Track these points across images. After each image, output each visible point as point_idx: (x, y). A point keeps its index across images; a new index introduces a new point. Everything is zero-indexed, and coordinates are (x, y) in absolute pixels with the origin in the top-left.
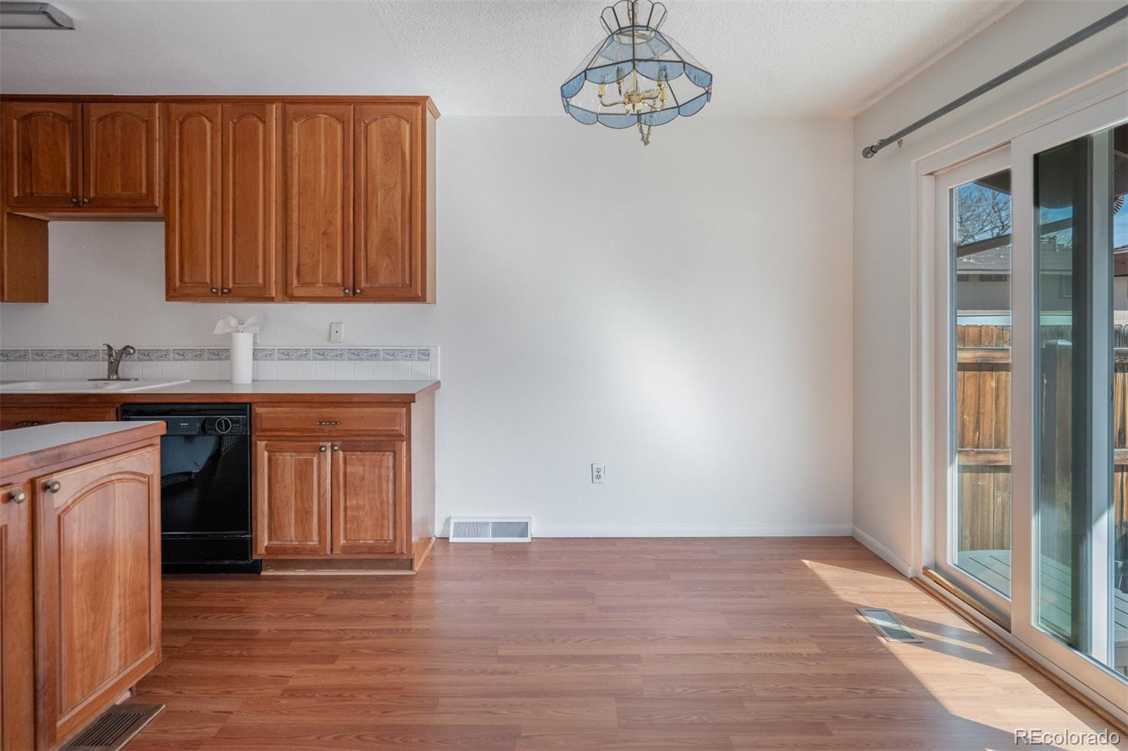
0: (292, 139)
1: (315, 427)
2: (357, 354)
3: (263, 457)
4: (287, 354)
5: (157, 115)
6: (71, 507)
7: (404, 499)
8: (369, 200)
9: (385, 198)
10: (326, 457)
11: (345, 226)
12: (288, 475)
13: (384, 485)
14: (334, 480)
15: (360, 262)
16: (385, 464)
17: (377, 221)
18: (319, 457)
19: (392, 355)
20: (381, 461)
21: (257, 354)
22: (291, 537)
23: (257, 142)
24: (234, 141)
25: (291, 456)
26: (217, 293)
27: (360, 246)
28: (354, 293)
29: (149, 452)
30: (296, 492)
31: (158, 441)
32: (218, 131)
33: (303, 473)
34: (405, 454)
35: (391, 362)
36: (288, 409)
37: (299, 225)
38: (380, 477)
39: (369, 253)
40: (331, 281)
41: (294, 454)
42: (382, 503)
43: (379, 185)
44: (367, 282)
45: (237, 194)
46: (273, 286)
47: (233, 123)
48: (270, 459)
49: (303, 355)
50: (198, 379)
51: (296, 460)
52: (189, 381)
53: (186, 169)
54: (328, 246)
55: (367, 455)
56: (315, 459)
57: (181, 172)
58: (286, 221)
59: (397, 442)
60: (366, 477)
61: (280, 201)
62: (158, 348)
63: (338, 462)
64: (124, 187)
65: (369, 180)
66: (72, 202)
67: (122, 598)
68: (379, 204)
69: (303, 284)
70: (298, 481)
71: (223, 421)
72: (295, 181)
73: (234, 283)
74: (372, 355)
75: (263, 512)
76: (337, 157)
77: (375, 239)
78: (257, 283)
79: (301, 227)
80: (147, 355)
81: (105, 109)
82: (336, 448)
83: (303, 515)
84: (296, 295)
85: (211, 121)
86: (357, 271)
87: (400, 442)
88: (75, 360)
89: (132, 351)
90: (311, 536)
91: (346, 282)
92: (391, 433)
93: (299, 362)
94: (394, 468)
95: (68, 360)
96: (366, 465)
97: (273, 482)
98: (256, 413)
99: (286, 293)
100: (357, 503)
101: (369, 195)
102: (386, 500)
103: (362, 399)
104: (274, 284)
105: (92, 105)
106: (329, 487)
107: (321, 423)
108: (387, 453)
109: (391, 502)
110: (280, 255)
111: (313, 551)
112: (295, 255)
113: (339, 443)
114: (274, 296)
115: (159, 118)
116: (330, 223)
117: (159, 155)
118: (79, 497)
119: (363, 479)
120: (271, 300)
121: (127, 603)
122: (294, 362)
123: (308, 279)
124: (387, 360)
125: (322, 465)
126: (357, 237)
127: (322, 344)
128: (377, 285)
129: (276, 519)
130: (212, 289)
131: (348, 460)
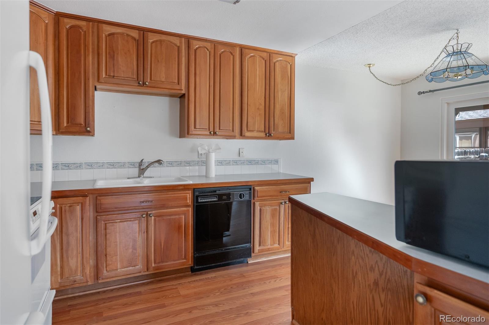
0: (245, 65)
1: (279, 194)
2: (250, 162)
3: (258, 209)
4: (221, 163)
5: (183, 44)
8: (276, 95)
9: (282, 95)
11: (266, 106)
12: (268, 216)
14: (285, 217)
15: (272, 122)
17: (278, 104)
19: (264, 162)
22: (268, 243)
23: (230, 64)
24: (220, 62)
26: (212, 134)
28: (270, 135)
30: (271, 223)
32: (213, 56)
33: (274, 215)
37: (248, 104)
39: (275, 118)
40: (260, 130)
43: (279, 89)
44: (274, 131)
46: (236, 131)
47: (220, 53)
48: (260, 210)
51: (271, 209)
56: (278, 208)
57: (195, 74)
58: (242, 102)
61: (239, 93)
64: (166, 78)
65: (275, 87)
66: (138, 83)
68: (279, 97)
69: (249, 131)
70: (272, 219)
71: (242, 194)
72: (246, 84)
73: (219, 129)
74: (256, 162)
76: (263, 75)
77: (277, 112)
78: (230, 130)
81: (156, 37)
83: (273, 233)
84: (246, 136)
85: (210, 51)
86: (270, 126)
88: (112, 168)
90: (276, 242)
91: (266, 131)
93: (226, 166)
95: (108, 168)
97: (262, 220)
98: (255, 190)
99: (241, 135)
101: (276, 93)
105: (149, 33)
106: (283, 220)
107: (281, 192)
110: (239, 117)
112: (246, 118)
114: (237, 136)
116: (260, 104)
123: (251, 129)
125: (281, 211)
126: (271, 111)
128: (278, 132)
129: (262, 236)
130: (210, 132)
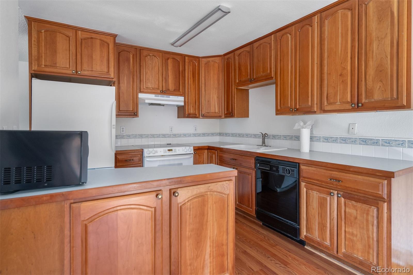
0: (324, 30)
1: (327, 181)
2: (365, 141)
3: (304, 191)
4: (327, 140)
5: (273, 39)
6: (186, 203)
7: (385, 241)
8: (368, 49)
9: (378, 46)
10: (334, 199)
11: (353, 69)
12: (315, 204)
13: (370, 227)
14: (339, 213)
15: (362, 88)
16: (371, 213)
17: (373, 61)
18: (330, 198)
19: (388, 143)
20: (368, 211)
21: (312, 139)
22: (316, 236)
23: (309, 37)
24: (299, 40)
25: (316, 194)
26: (292, 110)
27: (362, 78)
28: (358, 106)
29: (227, 184)
30: (318, 213)
31: (234, 179)
32: (293, 37)
33: (322, 204)
34: (386, 212)
35: (387, 147)
36: (315, 169)
37: (328, 73)
38: (367, 221)
39: (367, 82)
40: (344, 101)
41: (318, 193)
42: (368, 237)
43: (374, 39)
44: (366, 99)
45: (300, 64)
46: (316, 106)
47: (299, 32)
48: (307, 192)
49: (335, 140)
50: (291, 148)
51: (318, 196)
52: (287, 149)
53: (282, 59)
54: (342, 81)
55: (359, 205)
56: (328, 198)
57: (280, 60)
58: (322, 72)
59: (379, 202)
60: (358, 218)
61: (319, 63)
62: (278, 134)
63: (341, 204)
64: (263, 72)
65: (367, 38)
66: (249, 81)
67: (212, 247)
68: (374, 50)
69: (330, 104)
70: (319, 208)
71: (288, 170)
72: (326, 51)
73: (299, 106)
74: (375, 142)
75: (303, 218)
76: (348, 30)
77: (371, 72)
78: (309, 105)
79: (329, 74)
80: (274, 137)
81: (258, 44)
82: (339, 195)
83: (322, 227)
84: (326, 110)
85: (291, 35)
86: (360, 93)
87: (382, 203)
88: (255, 138)
89: (266, 135)
90: (326, 239)
91: (353, 101)
92: (375, 195)
93: (332, 144)
94: (378, 218)
96: (358, 210)
97: (308, 204)
98: (301, 168)
99: (321, 109)
100: (352, 232)
101: (368, 46)
102: (371, 236)
103: (356, 170)
104: (316, 105)
105: (255, 44)
106: (336, 216)
107: (331, 179)
108: (373, 207)
109: (375, 239)
110: (319, 90)
111: (326, 247)
112: (325, 89)
113: (342, 193)
114: (316, 111)
115: (273, 40)
116: (344, 69)
117: (274, 55)
118: (191, 200)
119: (356, 218)
120: (314, 112)
121: (214, 250)
122: (330, 144)
123: (332, 101)
124: (384, 146)
125: (332, 203)
126: (360, 73)
127: (345, 135)
128: (373, 100)
129: (309, 223)
130: (290, 109)
131: (347, 204)
